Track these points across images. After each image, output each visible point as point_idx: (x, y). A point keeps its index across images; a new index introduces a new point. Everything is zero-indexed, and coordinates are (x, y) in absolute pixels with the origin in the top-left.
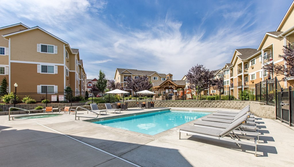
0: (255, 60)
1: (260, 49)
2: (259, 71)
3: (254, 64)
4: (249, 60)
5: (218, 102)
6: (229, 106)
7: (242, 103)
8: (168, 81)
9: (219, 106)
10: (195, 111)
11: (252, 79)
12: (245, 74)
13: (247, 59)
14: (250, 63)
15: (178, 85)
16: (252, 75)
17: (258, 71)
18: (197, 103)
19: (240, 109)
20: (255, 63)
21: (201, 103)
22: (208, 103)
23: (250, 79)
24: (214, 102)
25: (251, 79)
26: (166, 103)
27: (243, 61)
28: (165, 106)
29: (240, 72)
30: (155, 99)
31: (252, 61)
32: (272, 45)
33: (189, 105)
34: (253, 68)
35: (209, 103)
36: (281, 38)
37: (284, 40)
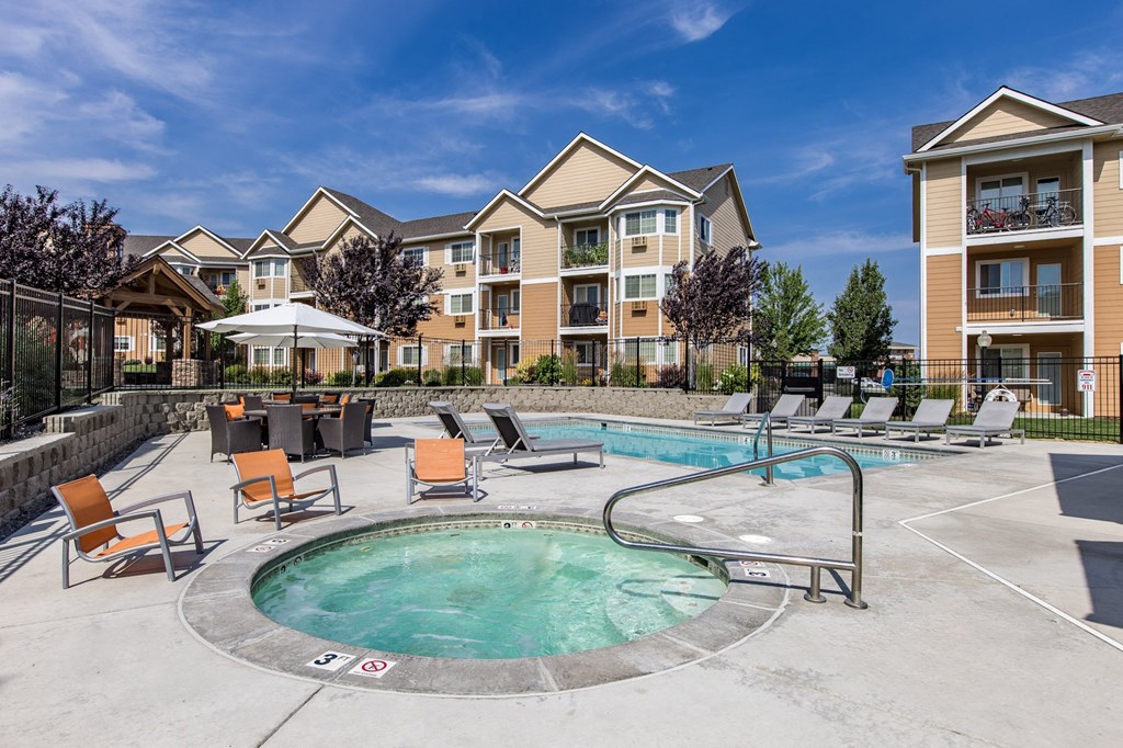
1: (472, 227)
19: (554, 409)
36: (549, 222)
37: (558, 232)
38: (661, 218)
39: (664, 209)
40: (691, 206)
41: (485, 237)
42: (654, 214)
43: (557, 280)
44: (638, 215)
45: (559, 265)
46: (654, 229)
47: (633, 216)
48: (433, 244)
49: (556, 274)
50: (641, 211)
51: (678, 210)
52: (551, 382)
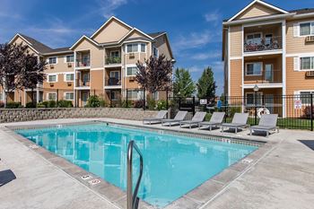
0: (57, 59)
1: (73, 49)
2: (64, 73)
4: (46, 56)
11: (51, 81)
14: (48, 60)
17: (61, 73)
20: (57, 63)
27: (39, 54)
31: (51, 59)
32: (90, 50)
34: (52, 68)
37: (104, 51)
39: (141, 43)
40: (150, 43)
41: (78, 53)
42: (137, 45)
45: (104, 64)
46: (137, 51)
50: (132, 44)
51: (146, 44)
52: (95, 106)
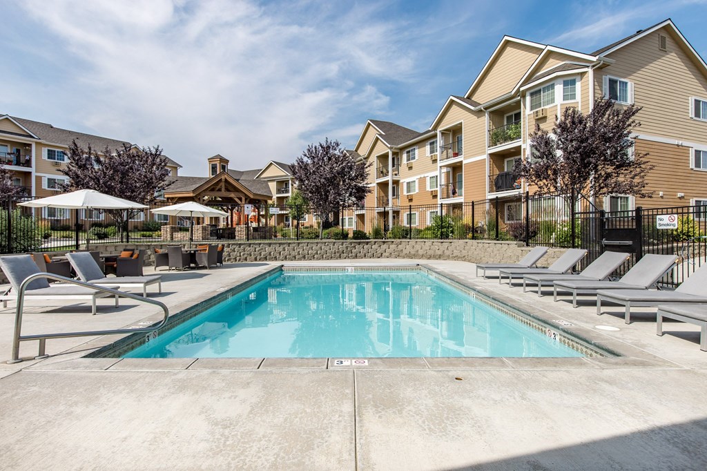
0: (417, 151)
1: (435, 128)
2: (426, 175)
3: (414, 158)
4: (402, 149)
5: (384, 242)
6: (413, 253)
7: (446, 245)
8: (223, 177)
9: (387, 254)
10: (362, 268)
11: (409, 191)
12: (394, 179)
13: (399, 146)
14: (405, 156)
15: (255, 194)
16: (408, 183)
17: (422, 176)
18: (336, 246)
19: (440, 258)
20: (416, 158)
21: (347, 248)
22: (361, 246)
23: (404, 191)
24: (375, 242)
25: (405, 193)
26: (248, 248)
27: (391, 148)
28: (246, 259)
29: (382, 173)
30: (172, 235)
31: (408, 152)
32: (461, 123)
33: (317, 253)
34: (410, 168)
35: (363, 247)
36: (479, 113)
37: (486, 119)
38: (559, 89)
39: (561, 81)
40: (590, 71)
41: (443, 133)
42: (552, 86)
43: (485, 157)
44: (540, 91)
45: (487, 145)
46: (553, 101)
47: (535, 93)
48: (421, 144)
49: (484, 153)
50: (541, 87)
51: (578, 78)
52: (444, 236)
